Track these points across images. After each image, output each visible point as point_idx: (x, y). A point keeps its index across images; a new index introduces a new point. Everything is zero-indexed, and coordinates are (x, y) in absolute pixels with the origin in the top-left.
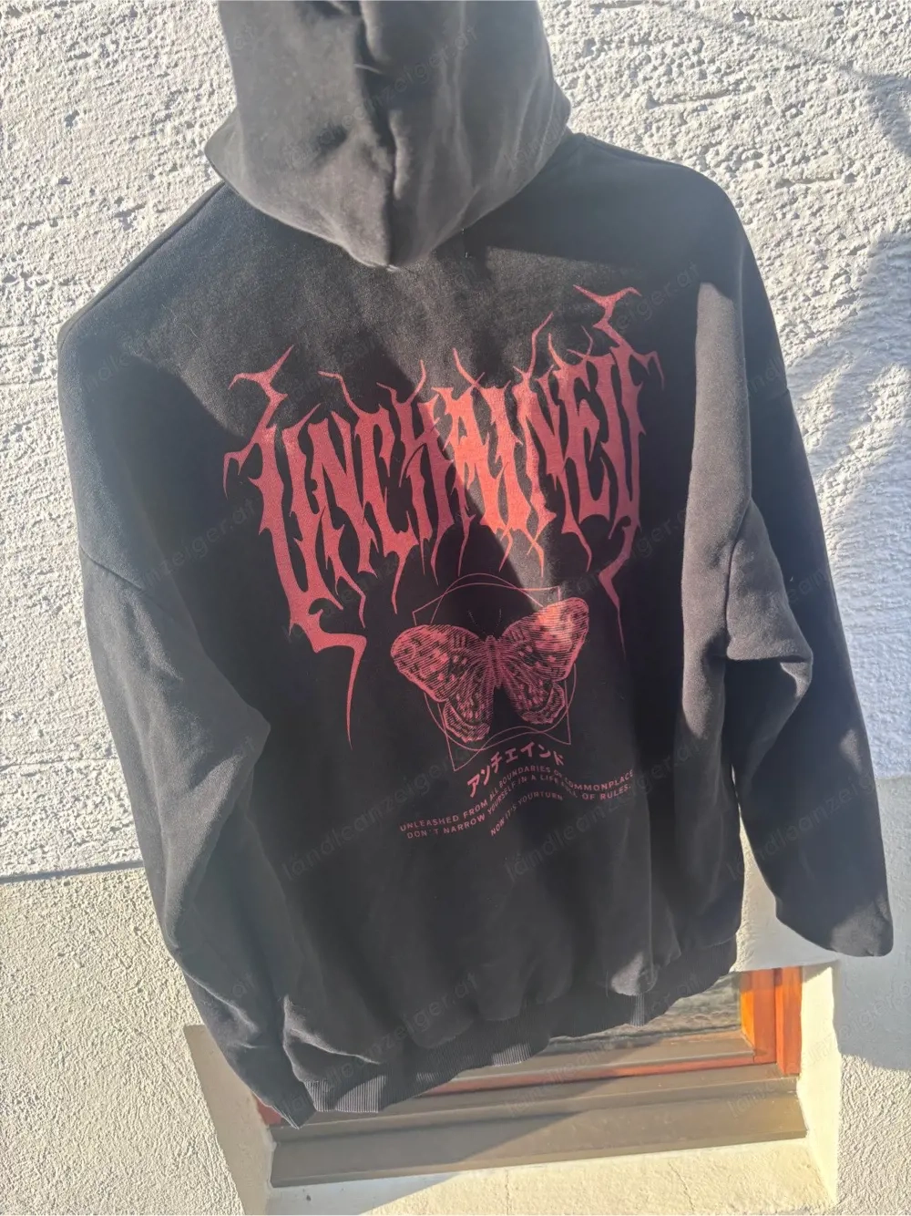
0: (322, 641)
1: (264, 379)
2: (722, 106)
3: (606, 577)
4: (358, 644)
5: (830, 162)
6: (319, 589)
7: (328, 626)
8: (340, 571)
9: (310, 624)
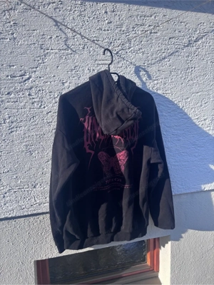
0: (88, 151)
1: (88, 109)
2: (156, 82)
3: (132, 149)
4: (93, 152)
5: (169, 92)
6: (89, 142)
7: (89, 149)
8: (93, 140)
9: (87, 147)
